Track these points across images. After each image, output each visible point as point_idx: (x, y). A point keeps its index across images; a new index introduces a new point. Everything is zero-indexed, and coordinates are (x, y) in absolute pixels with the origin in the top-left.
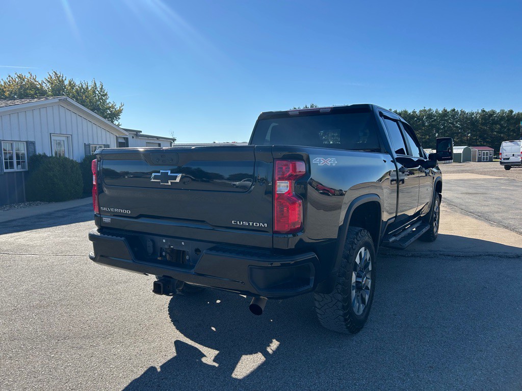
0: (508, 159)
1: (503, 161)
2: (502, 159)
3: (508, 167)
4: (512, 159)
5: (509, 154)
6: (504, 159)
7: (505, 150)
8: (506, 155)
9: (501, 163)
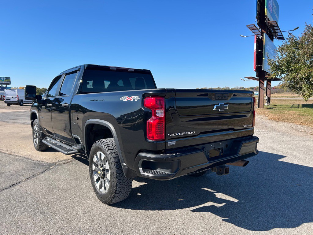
0: (9, 100)
1: (6, 101)
2: (6, 100)
3: (9, 105)
4: (12, 100)
5: (10, 97)
6: (7, 100)
7: (7, 95)
8: (8, 97)
9: (5, 102)
